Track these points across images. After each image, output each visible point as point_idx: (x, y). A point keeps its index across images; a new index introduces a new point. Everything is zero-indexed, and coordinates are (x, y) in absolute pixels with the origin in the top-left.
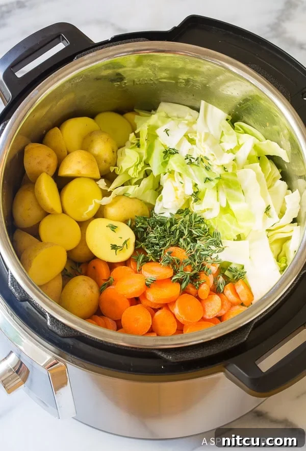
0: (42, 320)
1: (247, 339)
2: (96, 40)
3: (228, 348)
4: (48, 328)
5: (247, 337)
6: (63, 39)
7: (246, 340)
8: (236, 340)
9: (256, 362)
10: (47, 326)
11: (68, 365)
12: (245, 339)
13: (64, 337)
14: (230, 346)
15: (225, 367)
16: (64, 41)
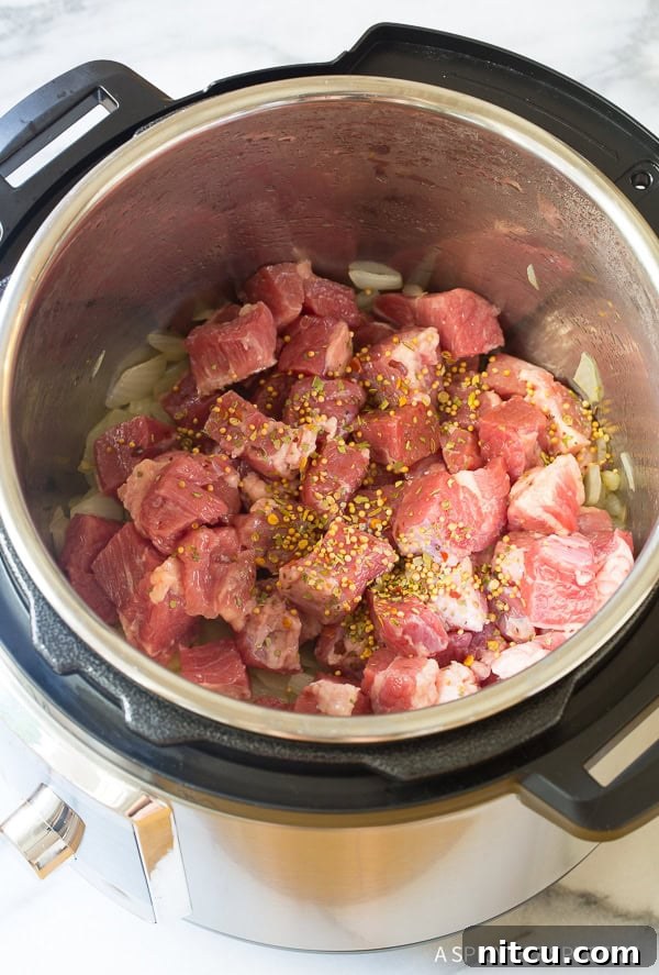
0: (112, 711)
1: (562, 717)
2: (176, 93)
3: (523, 740)
4: (128, 729)
5: (561, 712)
6: (104, 95)
7: (560, 721)
8: (539, 722)
9: (586, 766)
10: (126, 724)
11: (175, 805)
12: (558, 718)
13: (163, 746)
14: (527, 737)
15: (520, 782)
16: (107, 101)
